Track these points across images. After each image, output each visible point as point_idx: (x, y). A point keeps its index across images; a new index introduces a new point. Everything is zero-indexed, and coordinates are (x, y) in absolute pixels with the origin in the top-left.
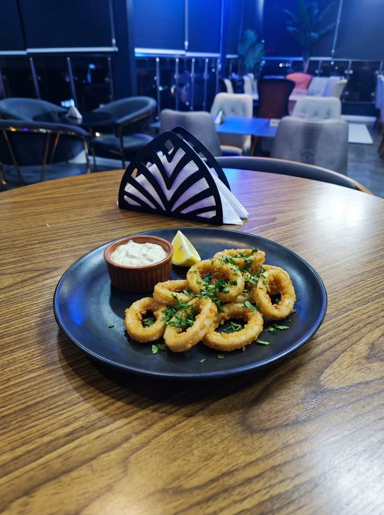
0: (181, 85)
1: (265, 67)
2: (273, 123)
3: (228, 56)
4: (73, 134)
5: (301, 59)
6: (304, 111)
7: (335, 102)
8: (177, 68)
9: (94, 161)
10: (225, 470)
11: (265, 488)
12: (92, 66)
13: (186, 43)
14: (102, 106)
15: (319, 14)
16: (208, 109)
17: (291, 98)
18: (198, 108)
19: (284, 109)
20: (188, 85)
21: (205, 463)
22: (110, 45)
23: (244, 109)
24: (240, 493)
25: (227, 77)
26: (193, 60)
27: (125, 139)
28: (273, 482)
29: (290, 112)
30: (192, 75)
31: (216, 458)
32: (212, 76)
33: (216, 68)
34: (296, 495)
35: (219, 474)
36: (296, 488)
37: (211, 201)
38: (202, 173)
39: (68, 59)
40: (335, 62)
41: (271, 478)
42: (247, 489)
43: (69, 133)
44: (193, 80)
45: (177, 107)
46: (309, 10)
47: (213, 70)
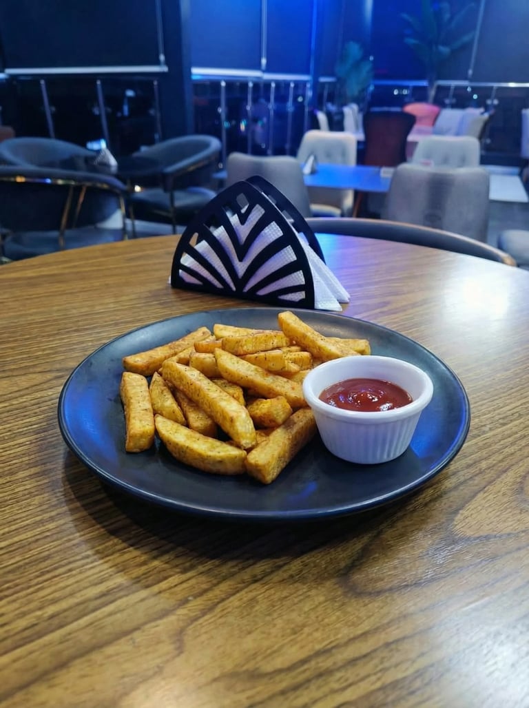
0: (255, 120)
1: (373, 95)
2: (385, 172)
3: (323, 80)
4: (105, 186)
5: (424, 83)
6: (428, 155)
7: (472, 144)
8: (250, 97)
9: (133, 225)
10: (318, 647)
11: (375, 674)
12: (130, 93)
13: (264, 61)
14: (144, 149)
15: (451, 18)
16: (294, 153)
17: (411, 138)
18: (279, 152)
19: (401, 153)
20: (265, 120)
21: (293, 637)
22: (157, 63)
23: (344, 154)
24: (341, 678)
25: (321, 110)
26: (273, 85)
27: (177, 194)
28: (387, 664)
29: (408, 158)
30: (272, 106)
31: (306, 630)
32: (299, 107)
33: (304, 96)
34: (418, 683)
35: (312, 653)
36: (419, 674)
37: (298, 278)
38: (288, 239)
39: (99, 82)
40: (472, 88)
41: (383, 658)
42: (350, 674)
43: (99, 185)
44: (272, 113)
45: (250, 149)
46: (438, 14)
47: (300, 99)
